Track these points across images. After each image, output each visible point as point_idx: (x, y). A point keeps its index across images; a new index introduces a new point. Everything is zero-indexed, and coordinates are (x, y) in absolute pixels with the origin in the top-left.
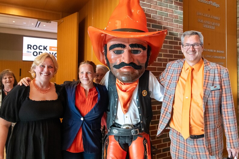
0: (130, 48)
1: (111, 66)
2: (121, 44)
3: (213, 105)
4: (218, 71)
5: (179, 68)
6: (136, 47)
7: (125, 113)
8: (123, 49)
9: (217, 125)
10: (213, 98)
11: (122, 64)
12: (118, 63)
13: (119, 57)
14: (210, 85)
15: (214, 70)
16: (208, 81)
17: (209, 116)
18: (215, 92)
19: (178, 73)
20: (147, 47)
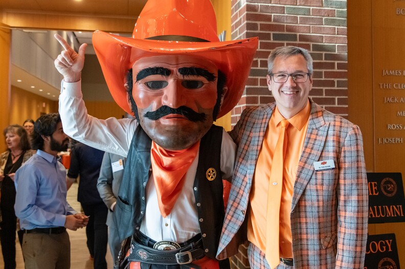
0: (181, 77)
1: (141, 114)
2: (162, 68)
3: (318, 201)
4: (334, 130)
5: (264, 121)
6: (193, 74)
7: (165, 215)
8: (164, 77)
9: (326, 243)
10: (319, 187)
11: (163, 111)
12: (154, 107)
13: (157, 95)
14: (313, 158)
15: (327, 128)
16: (311, 151)
17: (306, 223)
18: (323, 174)
19: (262, 129)
20: (216, 75)
